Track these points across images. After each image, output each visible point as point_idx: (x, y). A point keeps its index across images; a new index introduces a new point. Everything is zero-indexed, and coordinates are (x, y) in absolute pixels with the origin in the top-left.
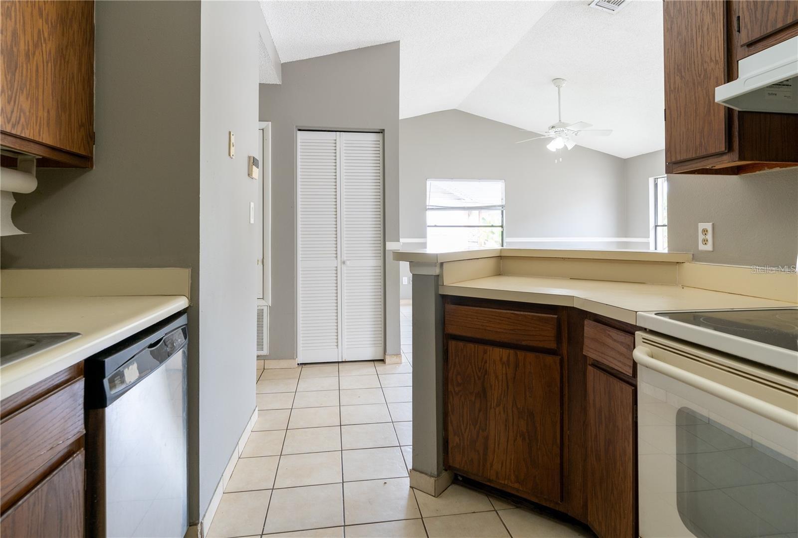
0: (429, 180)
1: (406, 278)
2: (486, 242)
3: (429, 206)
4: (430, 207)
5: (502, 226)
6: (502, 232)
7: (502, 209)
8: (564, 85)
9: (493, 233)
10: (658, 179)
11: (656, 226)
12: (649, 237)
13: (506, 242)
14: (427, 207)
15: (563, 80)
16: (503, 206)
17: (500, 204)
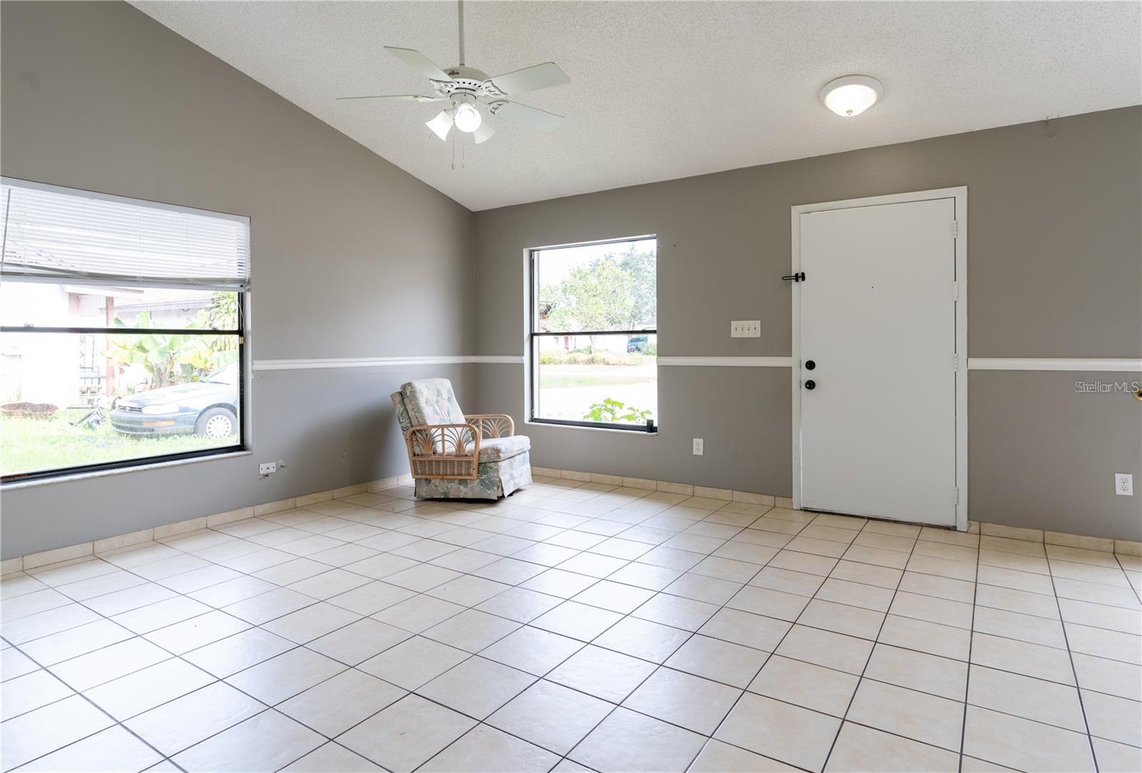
2: (125, 368)
5: (240, 332)
6: (242, 347)
7: (242, 290)
9: (141, 348)
11: (532, 335)
12: (523, 355)
13: (254, 372)
16: (243, 281)
17: (234, 274)
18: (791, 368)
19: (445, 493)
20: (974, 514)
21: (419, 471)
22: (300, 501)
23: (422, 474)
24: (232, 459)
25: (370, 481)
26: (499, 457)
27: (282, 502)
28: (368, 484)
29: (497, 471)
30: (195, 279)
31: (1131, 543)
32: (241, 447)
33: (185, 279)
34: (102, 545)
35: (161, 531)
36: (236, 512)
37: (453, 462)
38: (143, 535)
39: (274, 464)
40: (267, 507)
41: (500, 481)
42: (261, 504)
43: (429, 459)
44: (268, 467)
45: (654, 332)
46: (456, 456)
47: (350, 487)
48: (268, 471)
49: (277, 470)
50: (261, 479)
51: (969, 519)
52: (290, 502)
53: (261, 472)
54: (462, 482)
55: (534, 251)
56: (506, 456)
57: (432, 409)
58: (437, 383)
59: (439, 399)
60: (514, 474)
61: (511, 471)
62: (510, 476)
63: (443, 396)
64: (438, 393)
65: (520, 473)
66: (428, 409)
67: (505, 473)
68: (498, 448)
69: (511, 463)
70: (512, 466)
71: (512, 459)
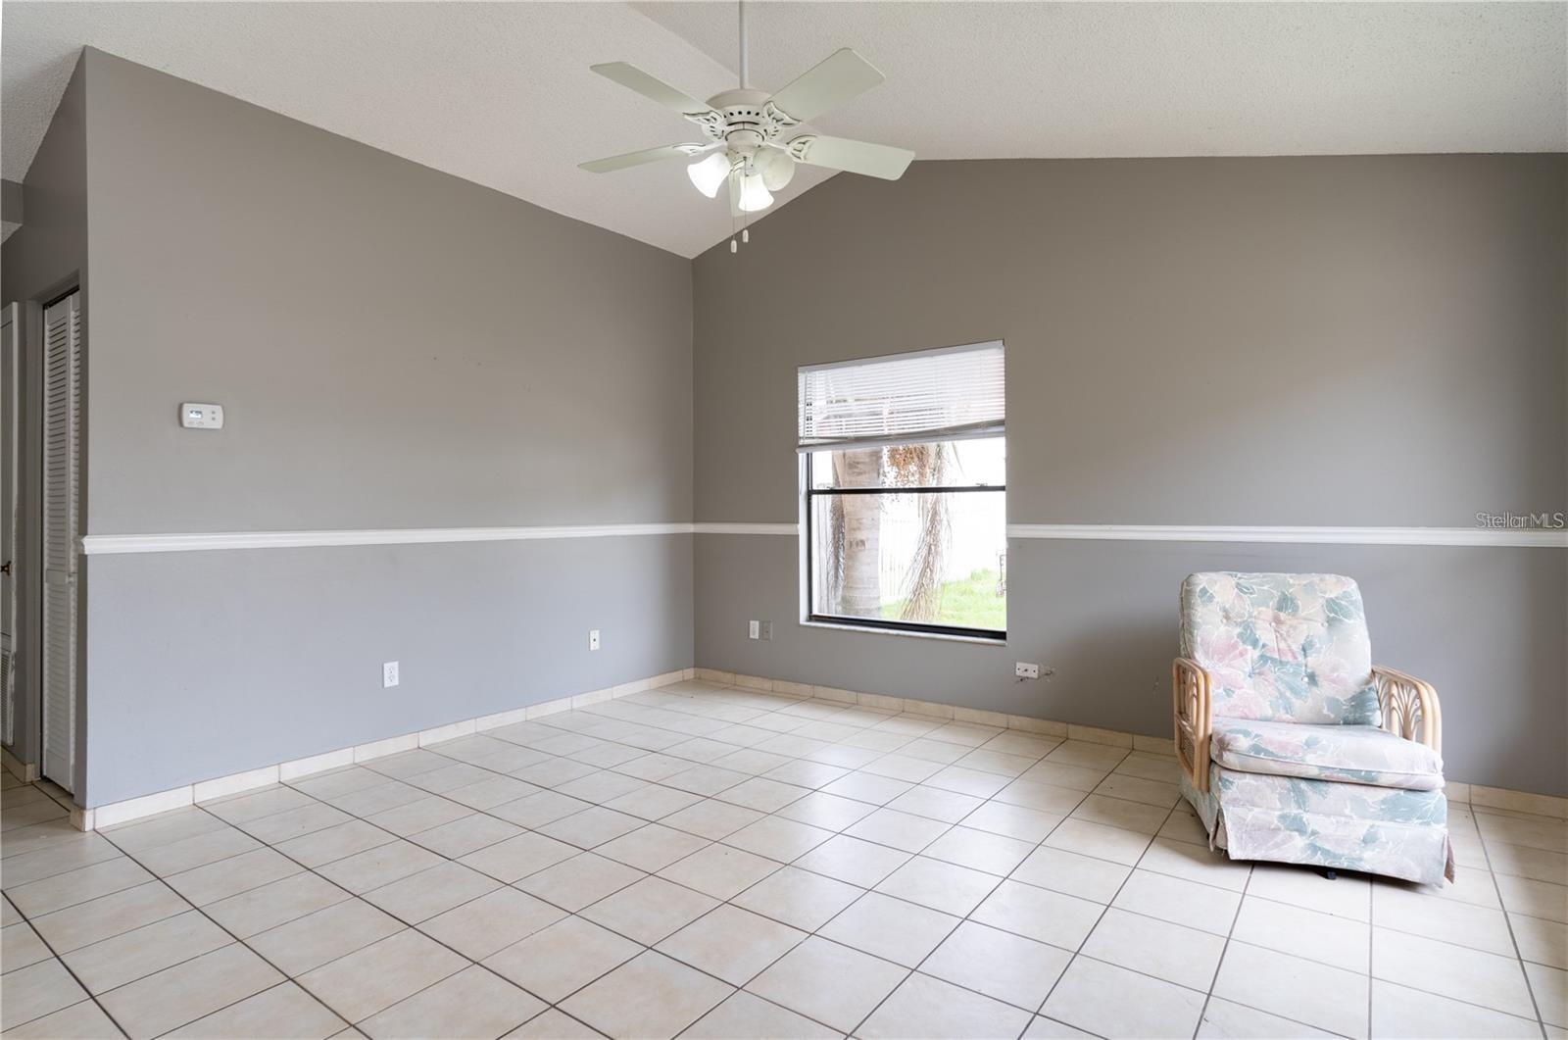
1: (757, 623)
3: (801, 438)
4: (805, 442)
13: (1014, 538)
22: (1074, 731)
24: (993, 648)
27: (1048, 724)
29: (1219, 788)
30: (946, 429)
32: (1006, 636)
33: (934, 431)
34: (864, 698)
36: (985, 715)
38: (895, 702)
39: (1036, 667)
40: (1026, 722)
41: (1216, 813)
42: (1017, 715)
44: (1032, 671)
48: (1025, 674)
49: (1039, 677)
50: (1017, 682)
52: (1059, 728)
53: (1018, 673)
54: (1200, 790)
56: (1253, 764)
57: (1239, 630)
58: (1294, 582)
59: (1282, 616)
60: (1313, 821)
61: (1294, 811)
62: (1283, 817)
63: (1302, 613)
64: (1285, 603)
65: (1362, 832)
66: (1223, 628)
67: (1254, 804)
68: (1229, 736)
69: (1300, 793)
70: (1301, 802)
71: (1303, 785)
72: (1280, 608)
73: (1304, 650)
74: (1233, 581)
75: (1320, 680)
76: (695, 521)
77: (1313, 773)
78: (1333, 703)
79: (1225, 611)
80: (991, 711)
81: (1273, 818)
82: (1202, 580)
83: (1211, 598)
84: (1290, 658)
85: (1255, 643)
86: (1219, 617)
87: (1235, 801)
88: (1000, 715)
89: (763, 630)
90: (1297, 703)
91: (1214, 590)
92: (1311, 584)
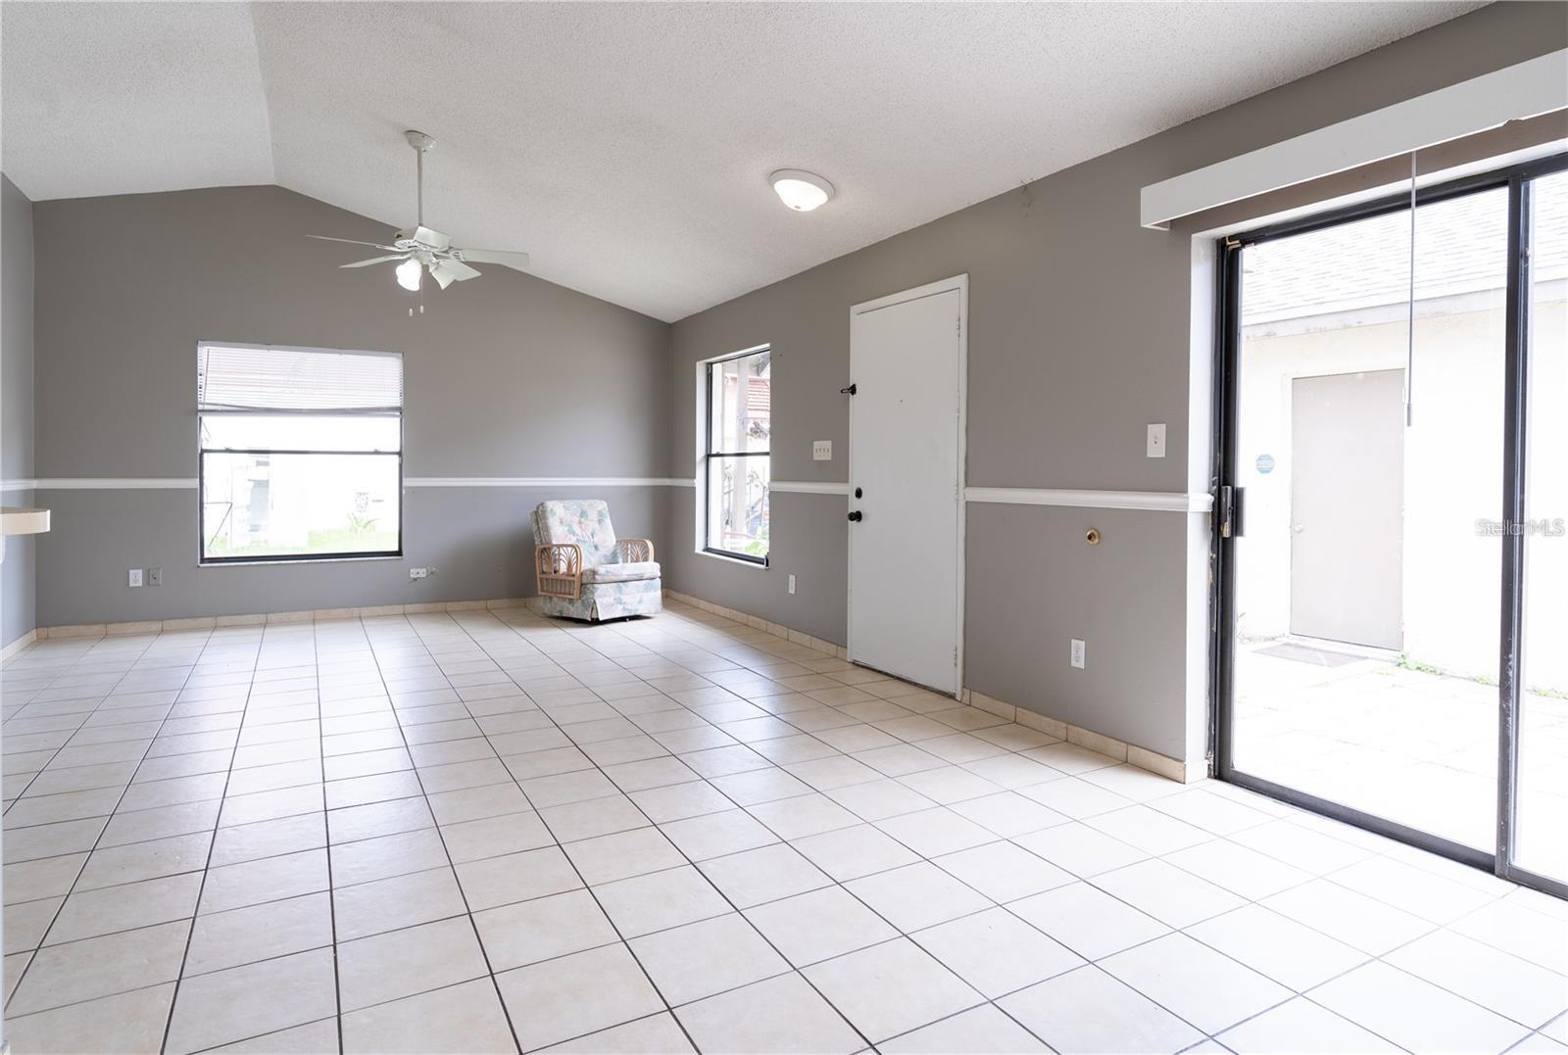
0: (203, 345)
1: (140, 572)
3: (203, 404)
4: (207, 407)
5: (400, 453)
6: (401, 465)
7: (402, 415)
8: (431, 146)
10: (714, 366)
11: (709, 456)
12: (694, 477)
13: (406, 487)
14: (200, 407)
15: (424, 135)
16: (403, 407)
18: (847, 496)
19: (561, 612)
20: (967, 682)
21: (545, 589)
22: (451, 606)
23: (547, 591)
24: (384, 563)
25: (529, 597)
26: (594, 578)
27: (432, 605)
28: (527, 599)
29: (593, 593)
31: (1080, 729)
32: (399, 553)
35: (320, 614)
36: (386, 608)
37: (565, 581)
38: (305, 615)
39: (425, 570)
40: (417, 607)
41: (595, 602)
42: (410, 604)
43: (551, 576)
44: (422, 573)
45: (767, 454)
46: (568, 575)
47: (505, 600)
48: (416, 576)
49: (427, 576)
50: (411, 582)
51: (964, 687)
52: (440, 606)
53: (412, 576)
54: (571, 601)
55: (712, 364)
56: (607, 579)
57: (567, 528)
58: (586, 504)
59: (583, 520)
60: (625, 598)
61: (618, 595)
62: (615, 599)
63: (590, 518)
64: (583, 514)
65: (638, 599)
66: (561, 528)
67: (606, 596)
68: (596, 569)
69: (620, 587)
70: (620, 590)
71: (621, 584)
72: (581, 516)
73: (592, 535)
74: (562, 505)
75: (600, 548)
76: (37, 476)
77: (625, 578)
78: (606, 556)
79: (561, 519)
80: (391, 604)
81: (611, 600)
82: (550, 505)
83: (555, 514)
84: (587, 539)
85: (574, 534)
86: (557, 523)
87: (600, 597)
88: (397, 606)
89: (148, 577)
90: (593, 559)
91: (556, 509)
92: (591, 505)
